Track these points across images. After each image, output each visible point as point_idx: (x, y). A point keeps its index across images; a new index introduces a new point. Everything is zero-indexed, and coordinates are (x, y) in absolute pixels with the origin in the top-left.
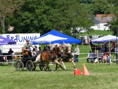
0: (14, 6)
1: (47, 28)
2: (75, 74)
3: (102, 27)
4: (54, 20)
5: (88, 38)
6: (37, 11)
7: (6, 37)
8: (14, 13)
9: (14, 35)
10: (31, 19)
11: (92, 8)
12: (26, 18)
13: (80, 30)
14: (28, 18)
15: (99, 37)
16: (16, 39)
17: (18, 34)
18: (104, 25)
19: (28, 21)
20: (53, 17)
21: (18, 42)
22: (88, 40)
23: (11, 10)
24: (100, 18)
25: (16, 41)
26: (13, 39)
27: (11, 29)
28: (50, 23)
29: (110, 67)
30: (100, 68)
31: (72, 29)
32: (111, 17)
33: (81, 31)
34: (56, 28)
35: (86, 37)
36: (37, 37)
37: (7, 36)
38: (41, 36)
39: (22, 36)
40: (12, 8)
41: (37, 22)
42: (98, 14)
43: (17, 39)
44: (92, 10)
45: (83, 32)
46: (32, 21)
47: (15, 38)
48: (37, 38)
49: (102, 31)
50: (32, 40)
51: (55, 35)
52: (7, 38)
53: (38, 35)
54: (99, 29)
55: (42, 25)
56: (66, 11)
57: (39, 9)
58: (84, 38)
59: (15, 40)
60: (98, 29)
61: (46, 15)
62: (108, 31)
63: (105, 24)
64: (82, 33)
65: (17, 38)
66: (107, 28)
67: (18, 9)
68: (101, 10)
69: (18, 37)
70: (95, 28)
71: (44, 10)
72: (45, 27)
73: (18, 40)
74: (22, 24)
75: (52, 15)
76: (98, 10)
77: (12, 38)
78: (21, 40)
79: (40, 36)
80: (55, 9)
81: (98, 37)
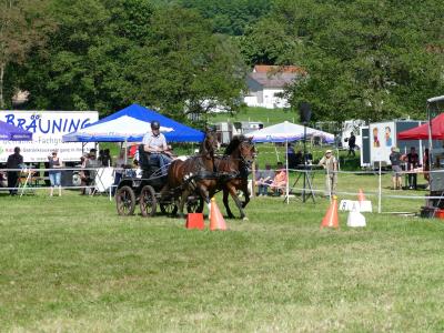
0: (31, 36)
1: (119, 98)
2: (187, 225)
3: (268, 99)
4: (140, 76)
5: (230, 127)
6: (91, 49)
7: (5, 120)
8: (31, 54)
9: (26, 115)
10: (76, 72)
11: (243, 48)
12: (61, 69)
13: (211, 106)
14: (67, 70)
15: (261, 126)
16: (31, 126)
17: (37, 113)
18: (276, 95)
19: (68, 77)
20: (137, 70)
21: (37, 135)
22: (231, 133)
23: (21, 47)
24: (265, 76)
25: (31, 130)
26: (24, 126)
27: (22, 96)
28: (128, 83)
29: (286, 210)
30: (257, 211)
31: (187, 102)
32: (294, 75)
33: (212, 110)
34: (144, 98)
35: (224, 127)
36: (91, 122)
37: (8, 116)
38: (101, 118)
39: (48, 116)
40: (25, 41)
41: (91, 81)
42: (258, 64)
43: (35, 127)
44: (244, 52)
45: (218, 111)
46: (78, 76)
47: (29, 122)
48: (89, 125)
49: (270, 110)
50: (76, 129)
52: (8, 121)
53: (94, 116)
54: (262, 105)
55: (106, 89)
56: (172, 53)
57: (97, 46)
58: (219, 127)
59: (28, 128)
60: (258, 105)
61: (117, 62)
62: (285, 110)
63: (278, 91)
64: (214, 115)
65: (34, 122)
66: (283, 103)
67: (41, 43)
68: (268, 54)
69: (37, 122)
70: (251, 101)
71: (112, 49)
72: (114, 95)
73: (38, 129)
74: (51, 85)
75: (135, 64)
76: (260, 54)
77: (22, 121)
78: (45, 128)
79: (97, 119)
80: (142, 45)
81: (258, 127)
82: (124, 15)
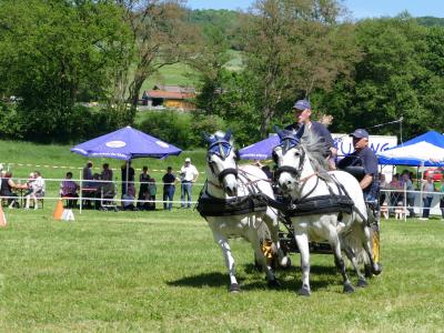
0: (337, 65)
1: (415, 126)
6: (393, 78)
8: (336, 82)
10: (378, 99)
12: (364, 96)
14: (371, 97)
17: (339, 136)
19: (371, 105)
23: (327, 74)
28: (427, 111)
34: (441, 126)
36: (390, 146)
38: (399, 143)
40: (330, 70)
41: (393, 108)
46: (380, 103)
48: (388, 149)
51: (436, 143)
53: (392, 140)
57: (399, 75)
61: (417, 91)
65: (337, 144)
67: (346, 72)
71: (413, 78)
72: (412, 121)
75: (434, 92)
79: (396, 144)
82: (426, 47)
